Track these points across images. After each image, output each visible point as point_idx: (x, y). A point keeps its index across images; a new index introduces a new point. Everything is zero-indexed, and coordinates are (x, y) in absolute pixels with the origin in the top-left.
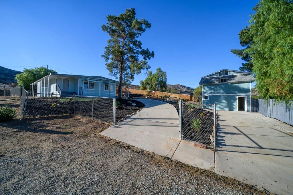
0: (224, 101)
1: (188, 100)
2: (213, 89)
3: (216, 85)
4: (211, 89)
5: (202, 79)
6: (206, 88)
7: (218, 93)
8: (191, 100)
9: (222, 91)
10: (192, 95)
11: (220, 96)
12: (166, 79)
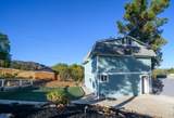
0: (128, 83)
1: (51, 80)
2: (114, 64)
3: (119, 58)
4: (111, 63)
5: (98, 44)
6: (105, 63)
7: (122, 70)
8: (56, 79)
9: (125, 68)
10: (56, 73)
11: (123, 76)
12: (9, 47)
